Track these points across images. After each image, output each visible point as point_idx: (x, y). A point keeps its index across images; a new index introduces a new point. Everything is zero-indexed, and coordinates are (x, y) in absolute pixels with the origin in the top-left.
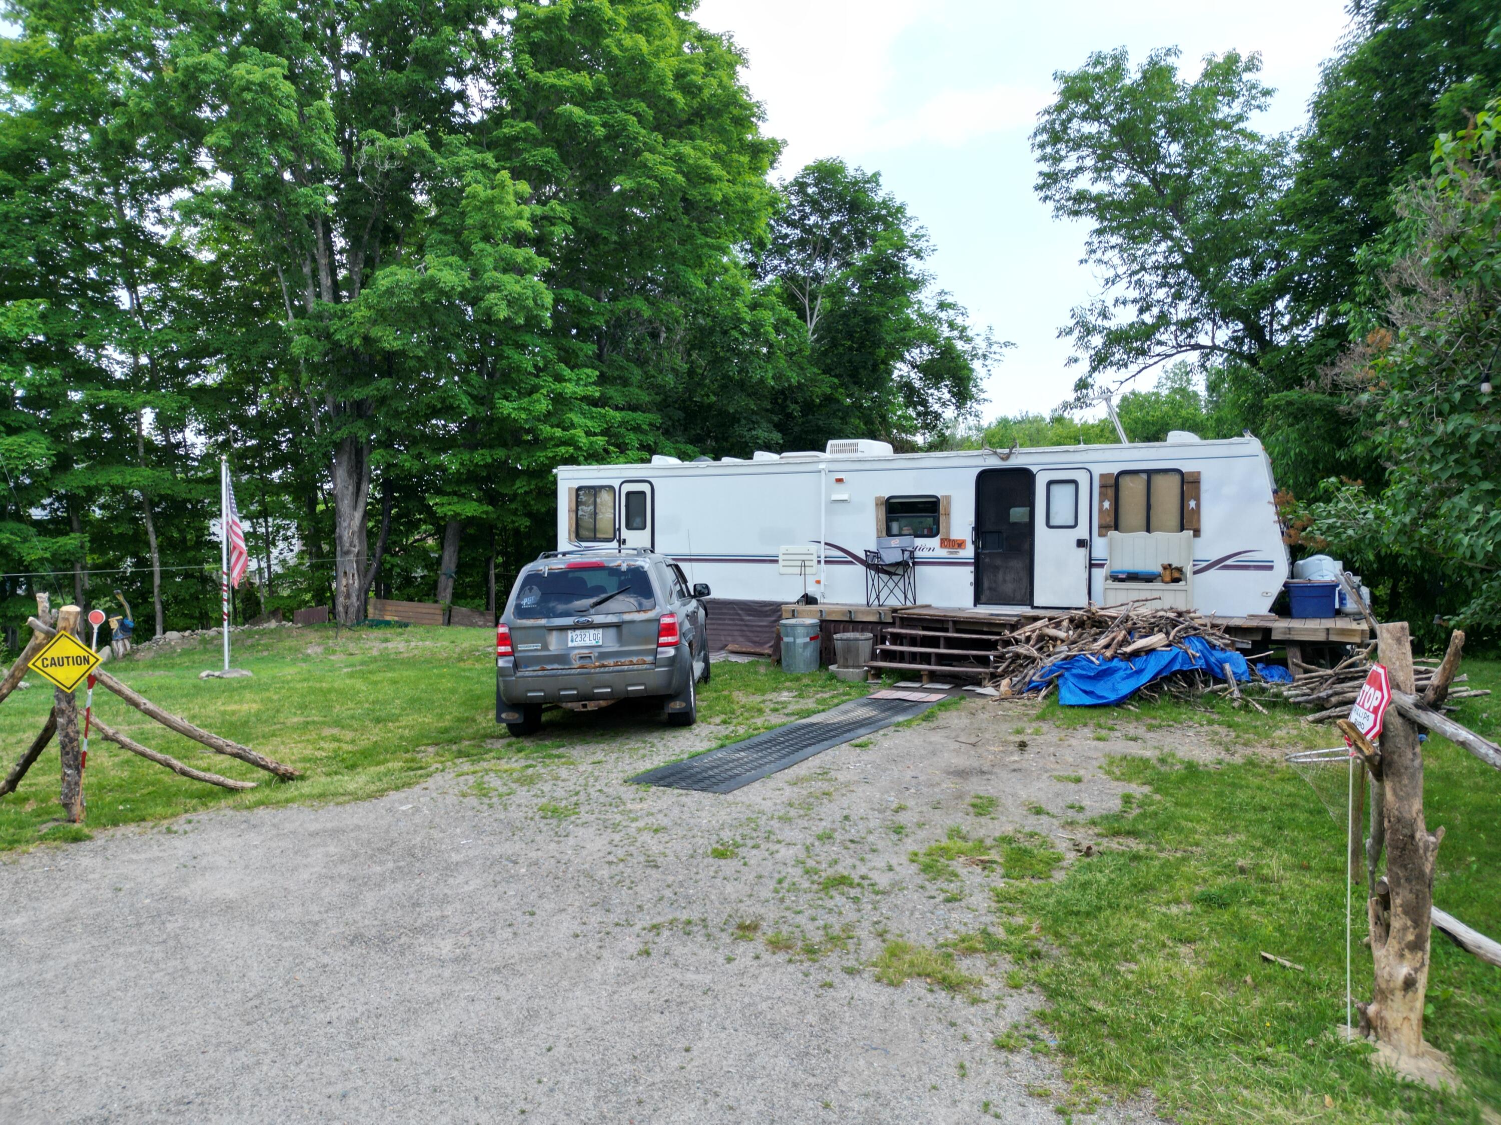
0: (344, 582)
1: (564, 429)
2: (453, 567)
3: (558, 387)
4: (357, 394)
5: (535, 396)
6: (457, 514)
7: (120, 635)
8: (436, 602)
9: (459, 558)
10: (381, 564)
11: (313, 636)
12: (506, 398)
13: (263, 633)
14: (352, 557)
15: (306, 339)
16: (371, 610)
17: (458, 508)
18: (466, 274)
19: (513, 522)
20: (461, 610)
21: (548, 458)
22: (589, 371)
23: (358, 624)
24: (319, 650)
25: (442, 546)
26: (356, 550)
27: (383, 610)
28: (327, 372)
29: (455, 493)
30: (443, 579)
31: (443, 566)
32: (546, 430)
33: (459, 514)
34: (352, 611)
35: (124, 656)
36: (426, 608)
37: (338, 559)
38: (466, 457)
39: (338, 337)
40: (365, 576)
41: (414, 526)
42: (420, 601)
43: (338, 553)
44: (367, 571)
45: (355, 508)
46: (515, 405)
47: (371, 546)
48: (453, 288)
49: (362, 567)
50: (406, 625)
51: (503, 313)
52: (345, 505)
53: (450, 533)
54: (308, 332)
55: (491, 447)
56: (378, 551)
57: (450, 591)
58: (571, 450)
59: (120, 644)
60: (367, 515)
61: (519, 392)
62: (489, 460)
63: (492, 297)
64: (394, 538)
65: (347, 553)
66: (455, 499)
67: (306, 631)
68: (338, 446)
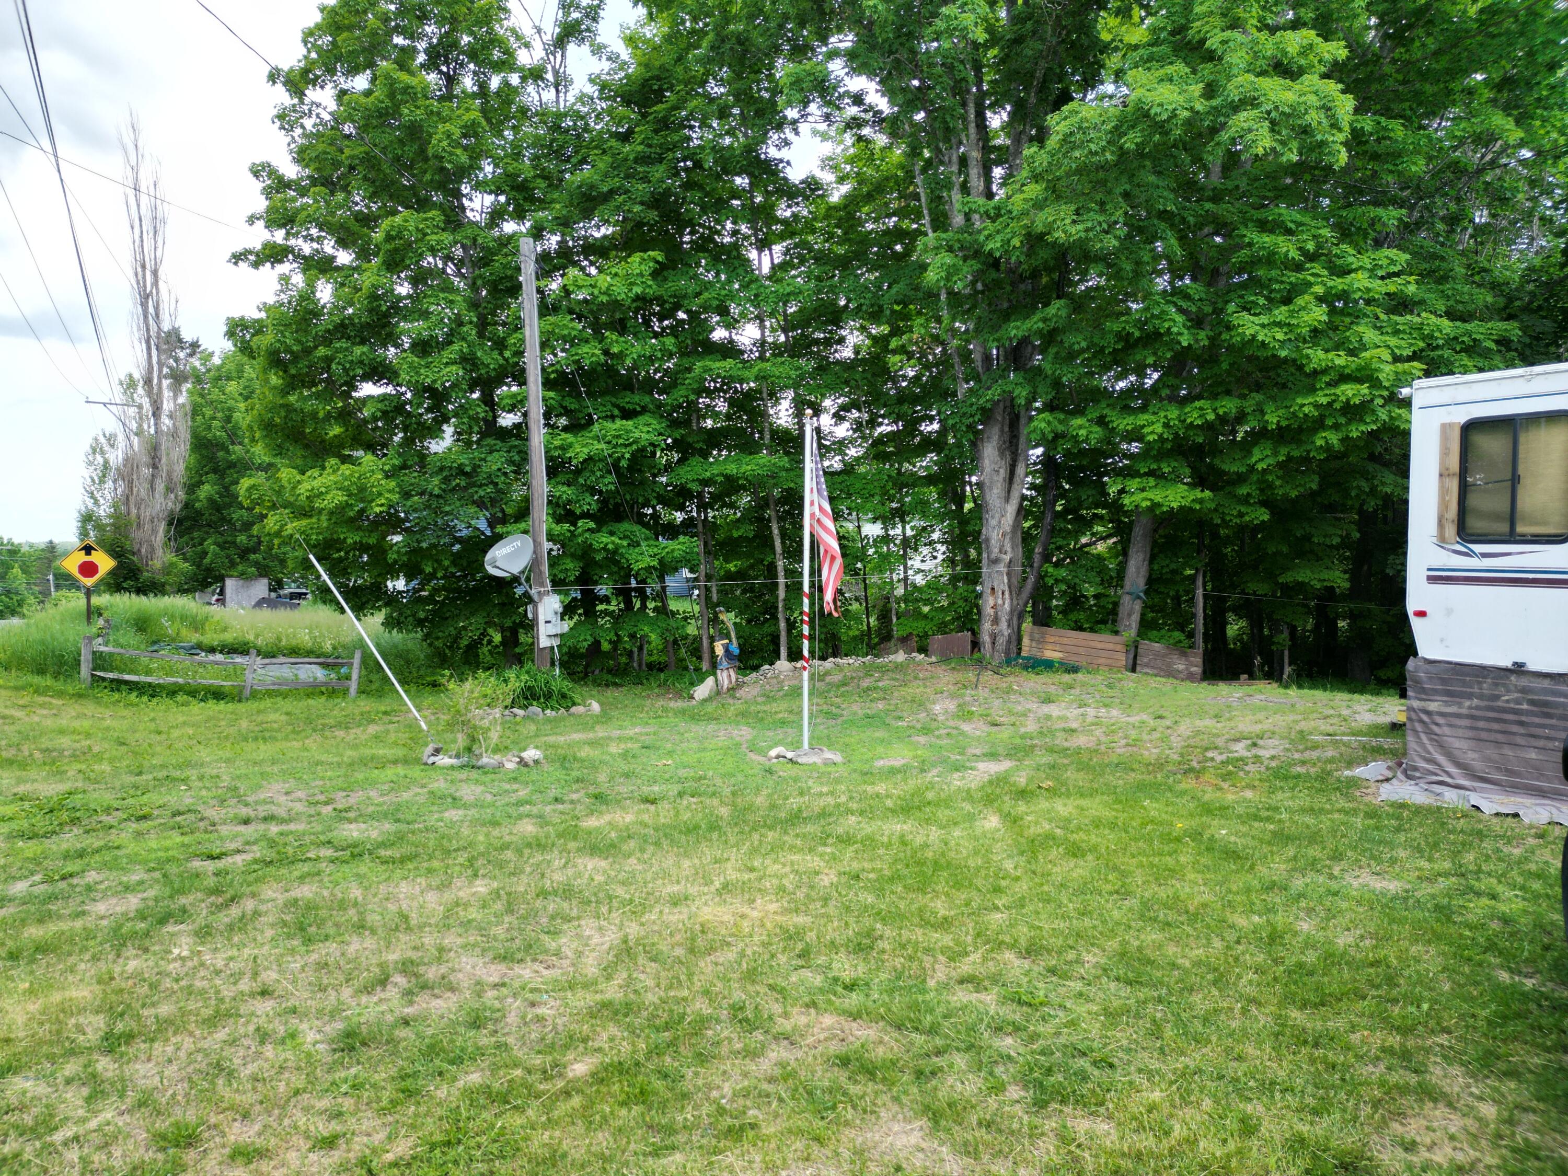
0: (991, 602)
1: (1352, 353)
2: (1141, 583)
3: (1339, 283)
4: (1016, 330)
5: (1300, 301)
6: (1155, 505)
7: (725, 664)
8: (1116, 633)
9: (1151, 570)
10: (1041, 577)
11: (946, 677)
12: (1246, 308)
13: (883, 670)
14: (1002, 568)
15: (948, 259)
16: (1026, 641)
17: (1157, 495)
18: (1197, 89)
19: (1241, 515)
20: (1153, 647)
21: (1317, 406)
22: (1393, 253)
23: (1008, 662)
24: (952, 706)
25: (1123, 551)
26: (1007, 558)
27: (1041, 641)
28: (974, 306)
29: (1151, 473)
30: (1126, 600)
31: (1128, 583)
32: (1317, 357)
33: (1159, 505)
34: (1001, 641)
35: (729, 690)
36: (1102, 641)
37: (984, 570)
38: (1173, 413)
39: (990, 246)
40: (1018, 595)
41: (1084, 524)
42: (1092, 630)
43: (985, 561)
44: (1020, 589)
45: (1007, 499)
46: (1264, 319)
47: (1028, 555)
48: (1174, 115)
49: (1015, 581)
50: (1074, 670)
51: (1264, 141)
52: (994, 496)
53: (1138, 532)
54: (950, 249)
55: (1214, 396)
56: (1037, 558)
57: (1136, 618)
58: (1364, 389)
59: (725, 674)
60: (1022, 513)
61: (1269, 299)
62: (1211, 417)
63: (1243, 119)
64: (1060, 542)
65: (996, 561)
66: (1152, 481)
67: (940, 671)
68: (987, 415)
